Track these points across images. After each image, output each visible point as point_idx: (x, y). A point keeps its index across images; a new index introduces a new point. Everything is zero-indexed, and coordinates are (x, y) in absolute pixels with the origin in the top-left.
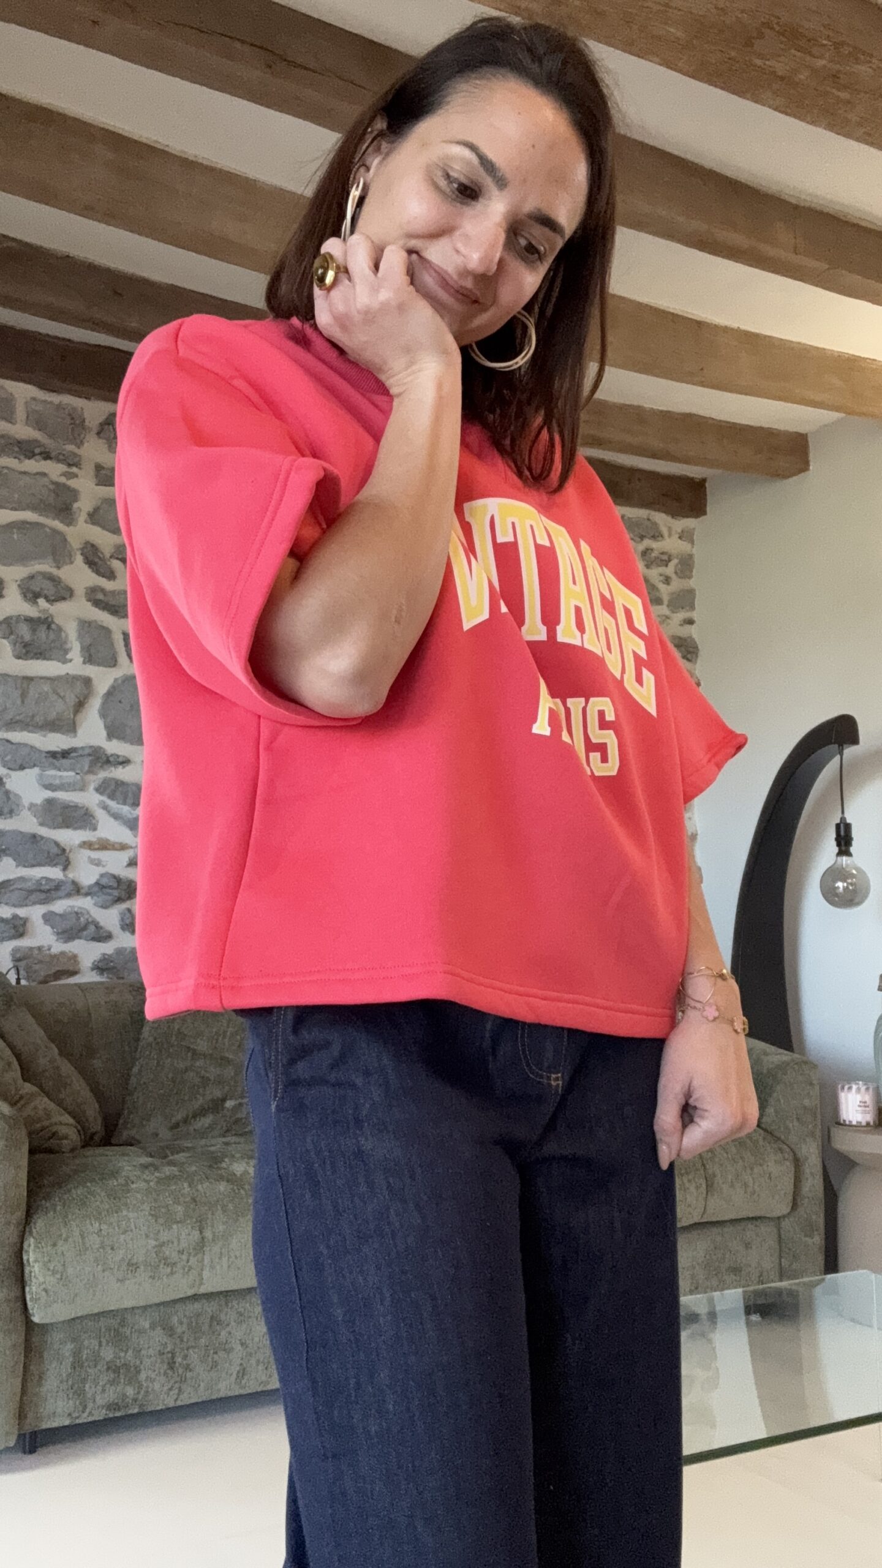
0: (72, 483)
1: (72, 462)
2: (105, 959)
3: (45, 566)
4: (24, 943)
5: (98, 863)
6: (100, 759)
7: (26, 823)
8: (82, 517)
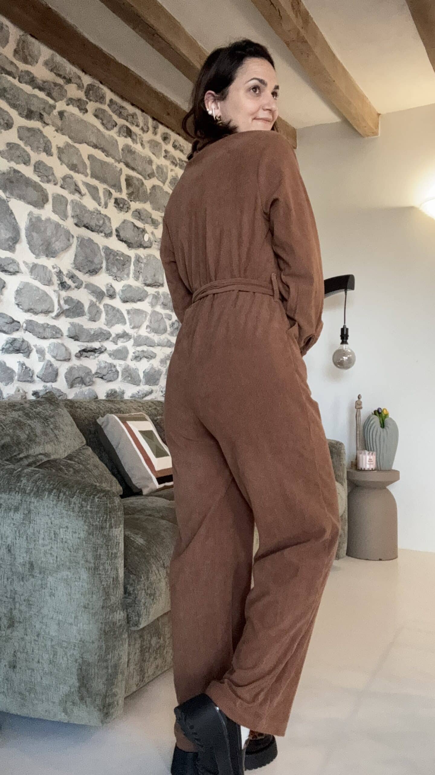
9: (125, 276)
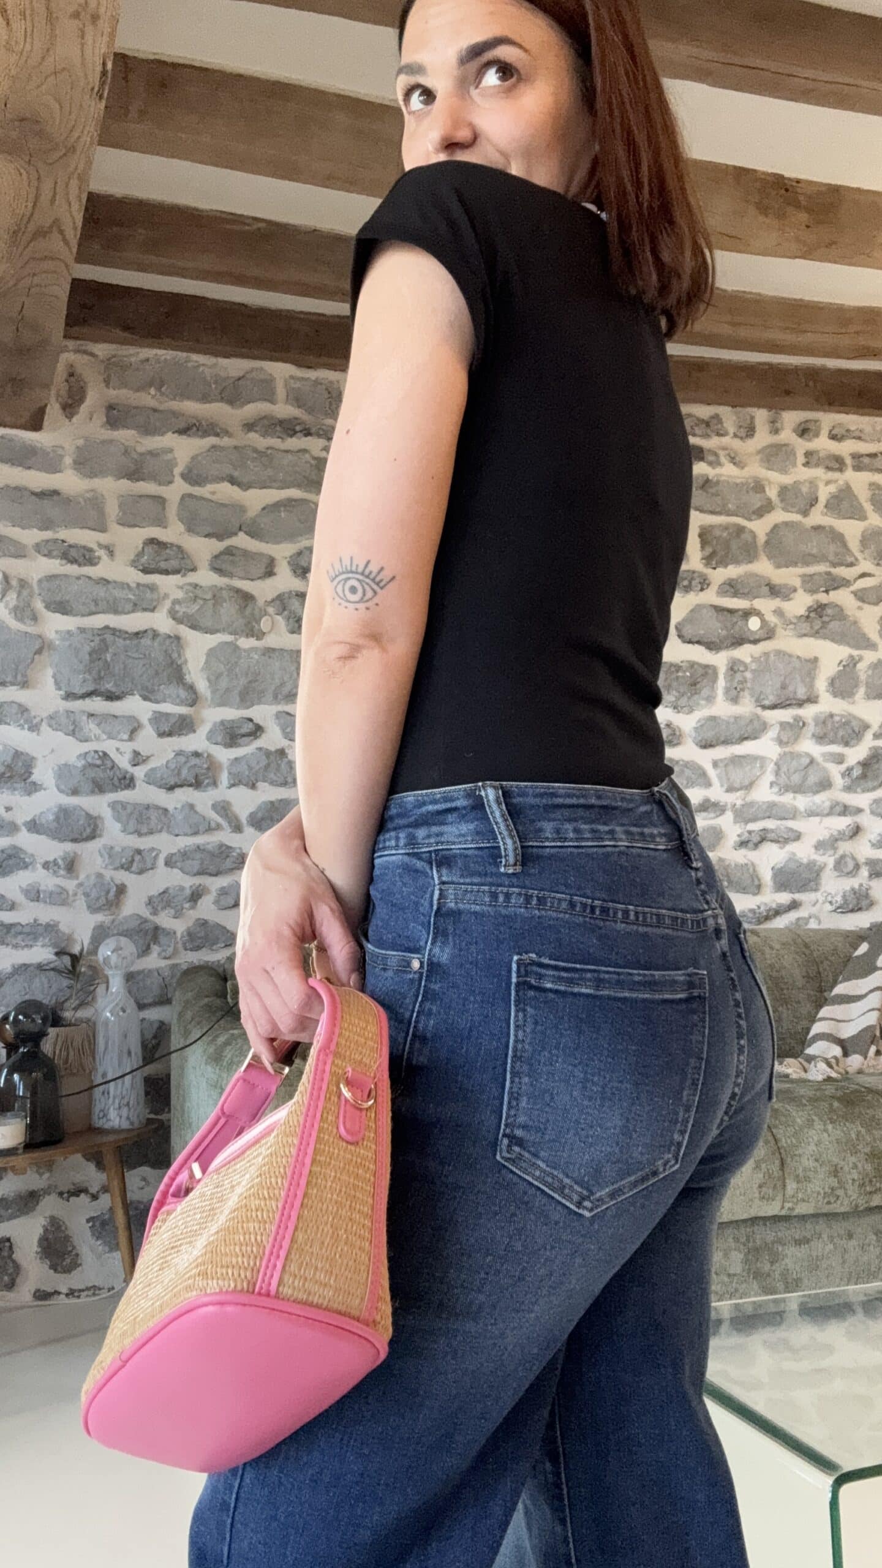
9: (703, 702)
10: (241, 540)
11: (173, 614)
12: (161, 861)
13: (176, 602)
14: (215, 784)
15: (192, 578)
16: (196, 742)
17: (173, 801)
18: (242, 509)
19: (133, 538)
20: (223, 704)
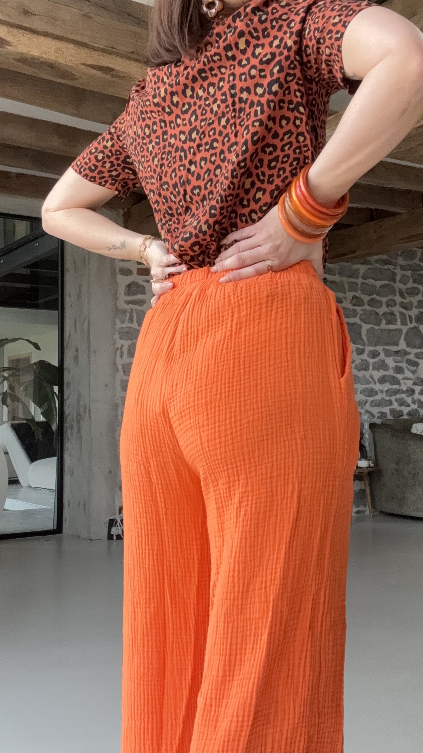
0: (396, 271)
1: (395, 265)
2: (410, 412)
3: (390, 297)
4: (392, 407)
5: (405, 384)
6: (406, 353)
7: (391, 372)
8: (397, 281)
10: (375, 296)
11: (360, 319)
12: (359, 392)
13: (361, 315)
14: (369, 370)
15: (364, 307)
16: (365, 356)
17: (361, 374)
18: (375, 286)
19: (350, 295)
20: (370, 345)
